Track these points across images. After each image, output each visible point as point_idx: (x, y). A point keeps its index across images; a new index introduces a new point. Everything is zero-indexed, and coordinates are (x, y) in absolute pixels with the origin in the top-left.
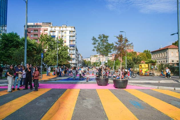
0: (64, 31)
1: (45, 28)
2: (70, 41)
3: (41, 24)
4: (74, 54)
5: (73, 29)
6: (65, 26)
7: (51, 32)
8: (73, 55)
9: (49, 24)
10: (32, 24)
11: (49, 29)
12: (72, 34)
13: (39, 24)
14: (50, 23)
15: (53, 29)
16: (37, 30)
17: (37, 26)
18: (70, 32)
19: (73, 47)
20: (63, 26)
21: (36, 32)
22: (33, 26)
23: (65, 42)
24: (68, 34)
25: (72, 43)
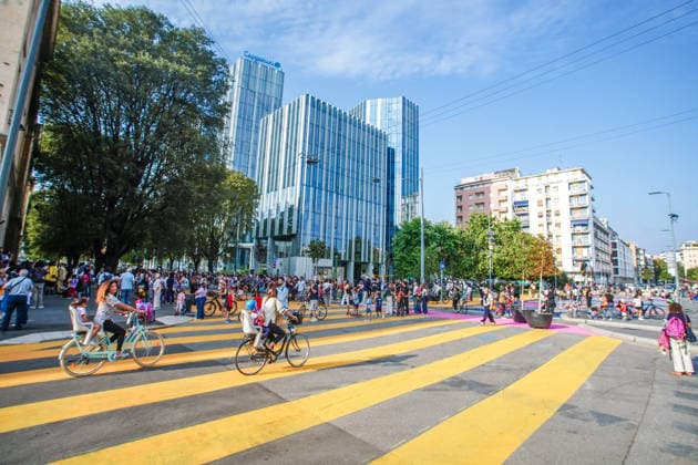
0: (552, 186)
1: (501, 185)
2: (571, 209)
3: (491, 176)
4: (588, 247)
5: (579, 176)
6: (555, 170)
7: (516, 191)
8: (585, 250)
9: (510, 174)
10: (472, 180)
11: (512, 185)
12: (576, 190)
13: (486, 177)
14: (512, 171)
15: (521, 184)
16: (483, 193)
17: (483, 182)
18: (570, 184)
19: (583, 225)
20: (549, 171)
21: (481, 197)
22: (471, 185)
23: (557, 214)
24: (564, 192)
25: (578, 215)
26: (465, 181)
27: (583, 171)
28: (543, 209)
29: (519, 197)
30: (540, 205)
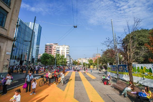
0: (64, 48)
1: (55, 46)
2: (67, 52)
4: (68, 59)
5: (68, 47)
6: (64, 45)
9: (57, 44)
12: (68, 49)
13: (52, 44)
15: (59, 47)
21: (51, 48)
22: (49, 45)
23: (64, 53)
24: (66, 49)
25: (68, 54)
26: (47, 44)
27: (69, 46)
28: (62, 52)
29: (58, 49)
30: (62, 51)
